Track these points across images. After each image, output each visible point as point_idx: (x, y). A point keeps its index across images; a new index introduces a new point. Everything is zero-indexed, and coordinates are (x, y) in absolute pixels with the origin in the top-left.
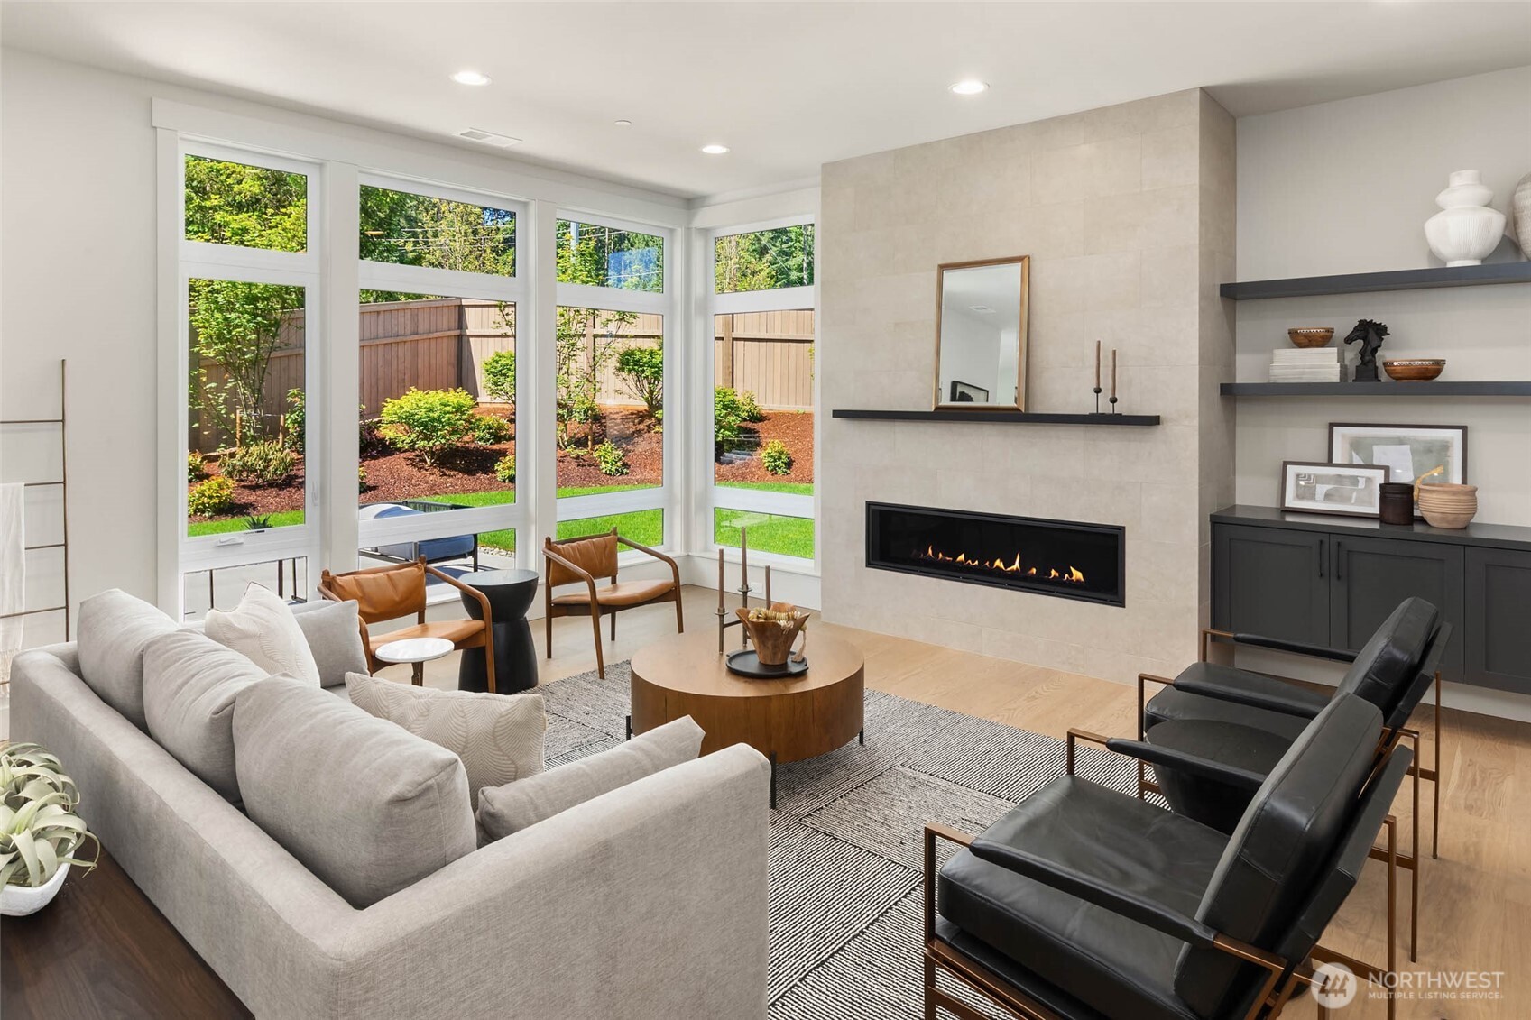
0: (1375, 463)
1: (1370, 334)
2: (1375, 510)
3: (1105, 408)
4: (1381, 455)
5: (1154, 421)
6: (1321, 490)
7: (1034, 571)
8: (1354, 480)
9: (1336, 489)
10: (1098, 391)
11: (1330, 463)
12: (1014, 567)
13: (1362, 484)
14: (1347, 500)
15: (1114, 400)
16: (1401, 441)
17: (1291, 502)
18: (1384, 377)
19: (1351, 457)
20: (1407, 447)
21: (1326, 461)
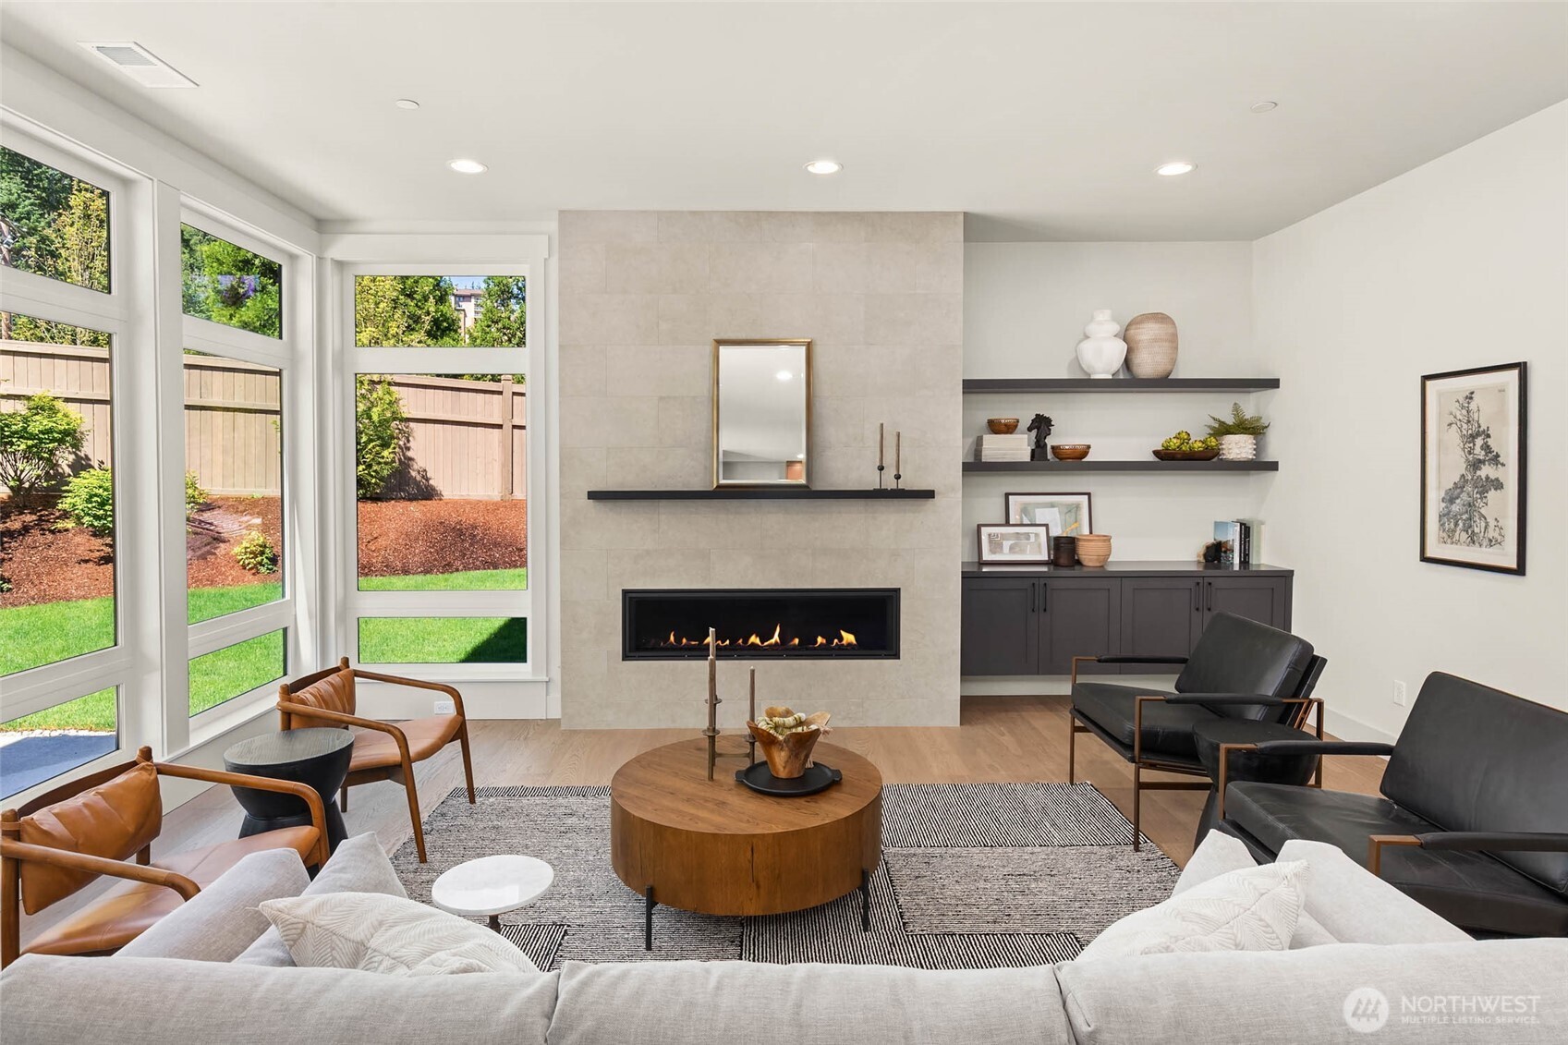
0: (1037, 522)
1: (1041, 425)
2: (1045, 557)
3: (890, 484)
4: (1041, 516)
5: (929, 494)
6: (1007, 544)
7: (797, 641)
8: (1027, 536)
9: (1015, 543)
10: (881, 468)
11: (1007, 523)
12: (773, 641)
13: (1032, 536)
14: (1023, 551)
15: (898, 477)
16: (1052, 505)
17: (987, 556)
18: (1050, 455)
19: (1021, 519)
20: (1056, 509)
21: (1004, 522)
